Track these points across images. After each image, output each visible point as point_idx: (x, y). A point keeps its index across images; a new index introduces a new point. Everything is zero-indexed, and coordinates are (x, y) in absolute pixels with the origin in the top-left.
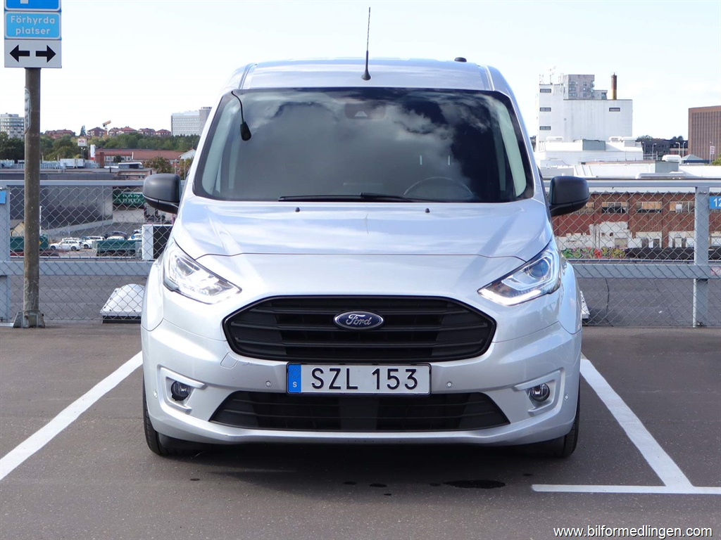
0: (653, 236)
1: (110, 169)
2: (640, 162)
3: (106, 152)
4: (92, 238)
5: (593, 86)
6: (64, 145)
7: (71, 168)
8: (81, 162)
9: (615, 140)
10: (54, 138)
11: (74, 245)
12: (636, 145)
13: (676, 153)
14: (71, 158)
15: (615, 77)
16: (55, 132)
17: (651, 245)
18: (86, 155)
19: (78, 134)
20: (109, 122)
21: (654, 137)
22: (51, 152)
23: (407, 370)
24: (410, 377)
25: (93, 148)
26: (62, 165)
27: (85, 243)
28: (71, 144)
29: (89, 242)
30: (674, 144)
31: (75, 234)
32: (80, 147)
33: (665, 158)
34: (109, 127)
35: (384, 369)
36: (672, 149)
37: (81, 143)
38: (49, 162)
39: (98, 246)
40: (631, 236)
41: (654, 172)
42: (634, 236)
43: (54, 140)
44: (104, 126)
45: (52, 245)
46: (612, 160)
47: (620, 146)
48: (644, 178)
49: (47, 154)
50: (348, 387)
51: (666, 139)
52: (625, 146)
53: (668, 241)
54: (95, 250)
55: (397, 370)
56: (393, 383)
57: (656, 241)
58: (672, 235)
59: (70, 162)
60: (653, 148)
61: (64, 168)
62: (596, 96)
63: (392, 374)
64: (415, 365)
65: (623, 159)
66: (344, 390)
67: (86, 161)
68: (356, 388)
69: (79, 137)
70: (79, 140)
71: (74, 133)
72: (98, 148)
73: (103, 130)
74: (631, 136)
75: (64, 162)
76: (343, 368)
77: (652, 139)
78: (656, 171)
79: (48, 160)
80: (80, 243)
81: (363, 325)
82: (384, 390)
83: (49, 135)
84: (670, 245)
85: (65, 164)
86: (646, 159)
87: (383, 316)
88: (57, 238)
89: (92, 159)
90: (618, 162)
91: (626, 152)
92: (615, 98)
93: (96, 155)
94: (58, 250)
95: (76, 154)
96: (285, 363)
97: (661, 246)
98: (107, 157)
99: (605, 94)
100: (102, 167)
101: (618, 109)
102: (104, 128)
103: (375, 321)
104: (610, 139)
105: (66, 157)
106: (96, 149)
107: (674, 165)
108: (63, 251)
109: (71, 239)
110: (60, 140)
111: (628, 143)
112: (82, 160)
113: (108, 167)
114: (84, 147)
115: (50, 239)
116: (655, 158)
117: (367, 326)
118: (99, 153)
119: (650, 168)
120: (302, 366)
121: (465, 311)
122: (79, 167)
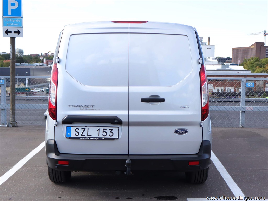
0: (221, 89)
1: (50, 66)
2: (217, 65)
3: (49, 61)
4: (44, 88)
5: (202, 41)
6: (36, 58)
7: (38, 66)
8: (41, 64)
9: (209, 58)
10: (33, 56)
11: (39, 90)
12: (215, 60)
13: (228, 62)
14: (38, 62)
15: (209, 38)
16: (33, 54)
17: (220, 91)
18: (43, 62)
19: (40, 55)
20: (50, 51)
21: (221, 57)
22: (32, 61)
25: (45, 60)
26: (35, 65)
27: (42, 90)
28: (38, 58)
29: (43, 90)
30: (227, 59)
31: (39, 87)
32: (41, 59)
33: (225, 64)
34: (50, 53)
36: (227, 61)
37: (41, 58)
38: (31, 64)
39: (46, 91)
40: (214, 88)
41: (221, 68)
42: (215, 88)
43: (32, 57)
44: (48, 52)
45: (32, 90)
46: (208, 64)
47: (210, 60)
48: (218, 70)
49: (30, 61)
51: (225, 57)
52: (212, 60)
53: (225, 90)
54: (45, 92)
57: (222, 90)
58: (227, 88)
59: (38, 64)
60: (221, 60)
61: (36, 66)
62: (203, 44)
65: (212, 64)
67: (43, 64)
69: (40, 56)
70: (40, 57)
71: (39, 55)
72: (46, 59)
73: (48, 54)
74: (214, 56)
75: (35, 64)
77: (220, 58)
78: (222, 68)
79: (31, 63)
80: (41, 90)
83: (31, 55)
84: (226, 91)
85: (36, 64)
86: (219, 64)
88: (33, 88)
89: (45, 63)
90: (210, 65)
91: (212, 62)
92: (209, 45)
93: (46, 62)
94: (34, 92)
95: (39, 61)
97: (223, 92)
98: (49, 62)
99: (206, 43)
100: (48, 65)
101: (210, 48)
102: (48, 53)
104: (207, 57)
105: (36, 62)
106: (46, 60)
107: (228, 66)
108: (35, 92)
109: (38, 89)
110: (35, 57)
111: (213, 59)
112: (41, 63)
113: (49, 66)
114: (42, 59)
115: (31, 89)
116: (221, 64)
118: (47, 61)
119: (220, 67)
122: (40, 66)
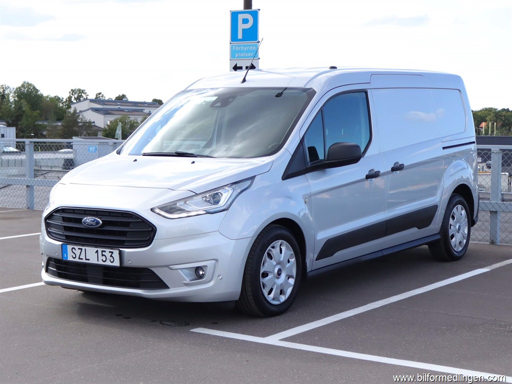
23: (110, 252)
24: (111, 256)
35: (100, 250)
50: (86, 259)
55: (105, 251)
56: (104, 258)
63: (104, 253)
64: (112, 249)
66: (84, 261)
68: (89, 260)
76: (83, 248)
81: (92, 225)
82: (101, 262)
87: (102, 221)
96: (61, 243)
103: (98, 223)
117: (94, 225)
120: (68, 246)
121: (140, 220)
